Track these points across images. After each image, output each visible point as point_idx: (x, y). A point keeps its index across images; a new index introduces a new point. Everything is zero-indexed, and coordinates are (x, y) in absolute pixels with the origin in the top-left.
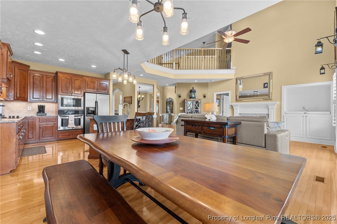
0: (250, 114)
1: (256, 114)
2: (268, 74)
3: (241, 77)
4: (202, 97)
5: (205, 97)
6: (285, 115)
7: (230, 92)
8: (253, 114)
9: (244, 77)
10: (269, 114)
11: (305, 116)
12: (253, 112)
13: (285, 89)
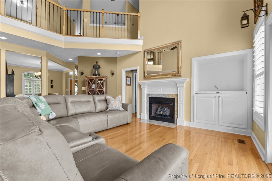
0: (158, 95)
1: (164, 94)
2: (176, 43)
3: (149, 49)
4: (110, 74)
5: (113, 74)
6: (195, 95)
7: (138, 68)
8: (162, 94)
9: (152, 49)
10: (177, 94)
11: (217, 96)
12: (162, 93)
13: (195, 62)
